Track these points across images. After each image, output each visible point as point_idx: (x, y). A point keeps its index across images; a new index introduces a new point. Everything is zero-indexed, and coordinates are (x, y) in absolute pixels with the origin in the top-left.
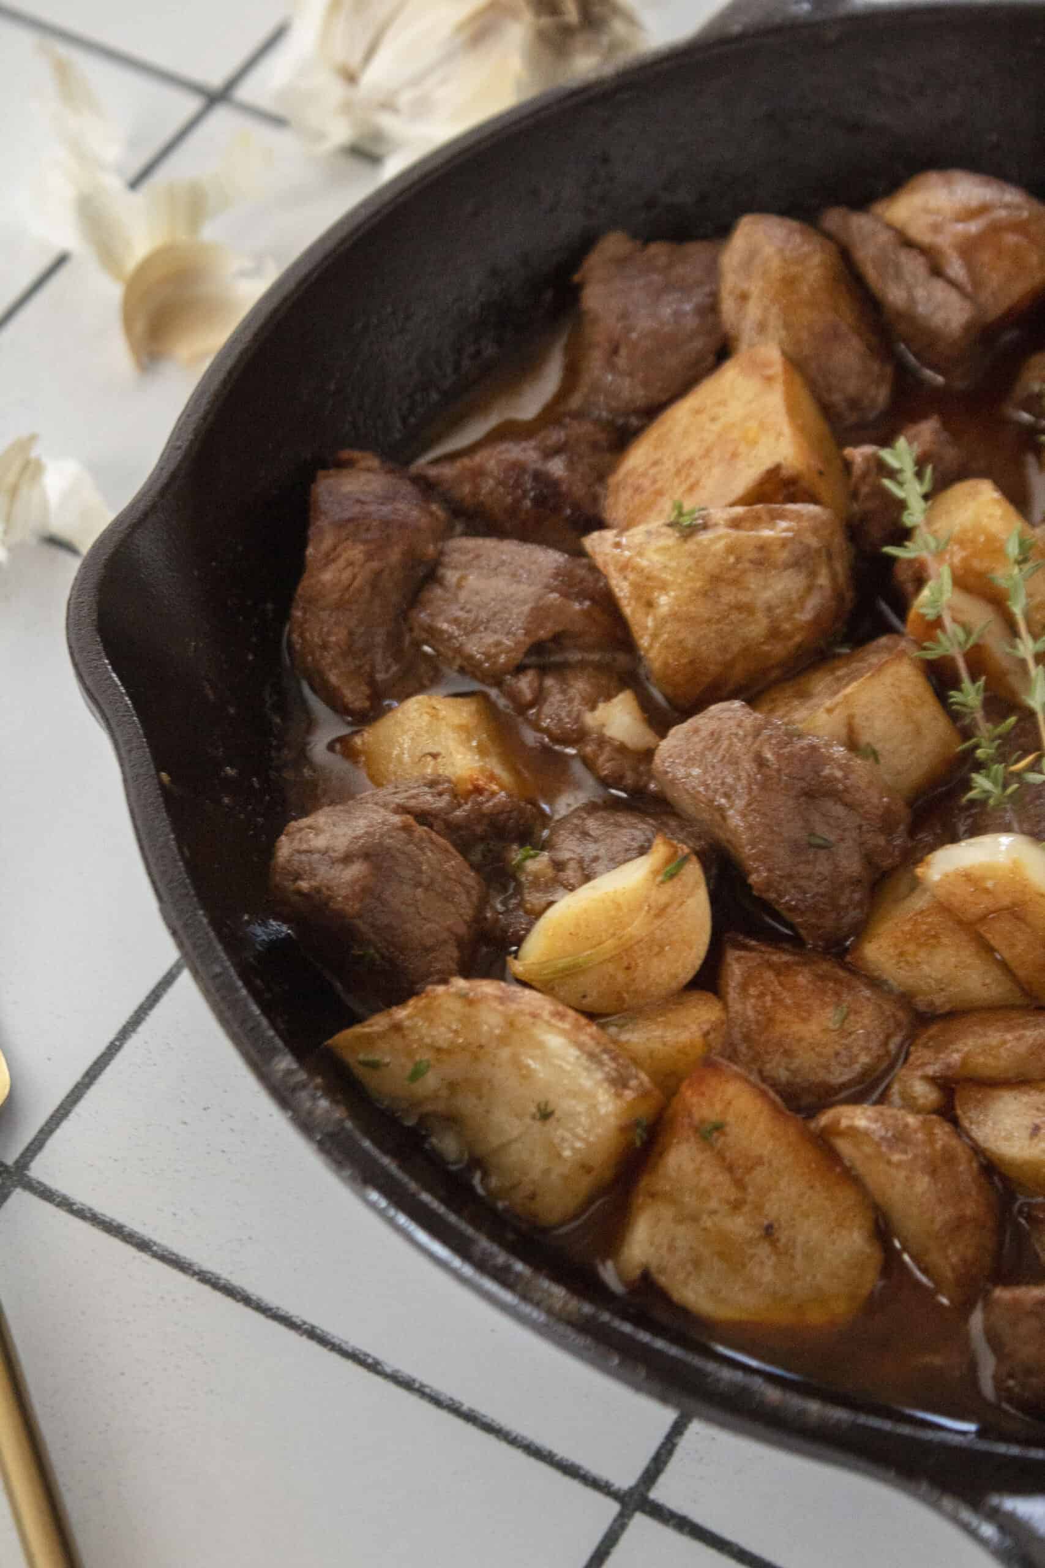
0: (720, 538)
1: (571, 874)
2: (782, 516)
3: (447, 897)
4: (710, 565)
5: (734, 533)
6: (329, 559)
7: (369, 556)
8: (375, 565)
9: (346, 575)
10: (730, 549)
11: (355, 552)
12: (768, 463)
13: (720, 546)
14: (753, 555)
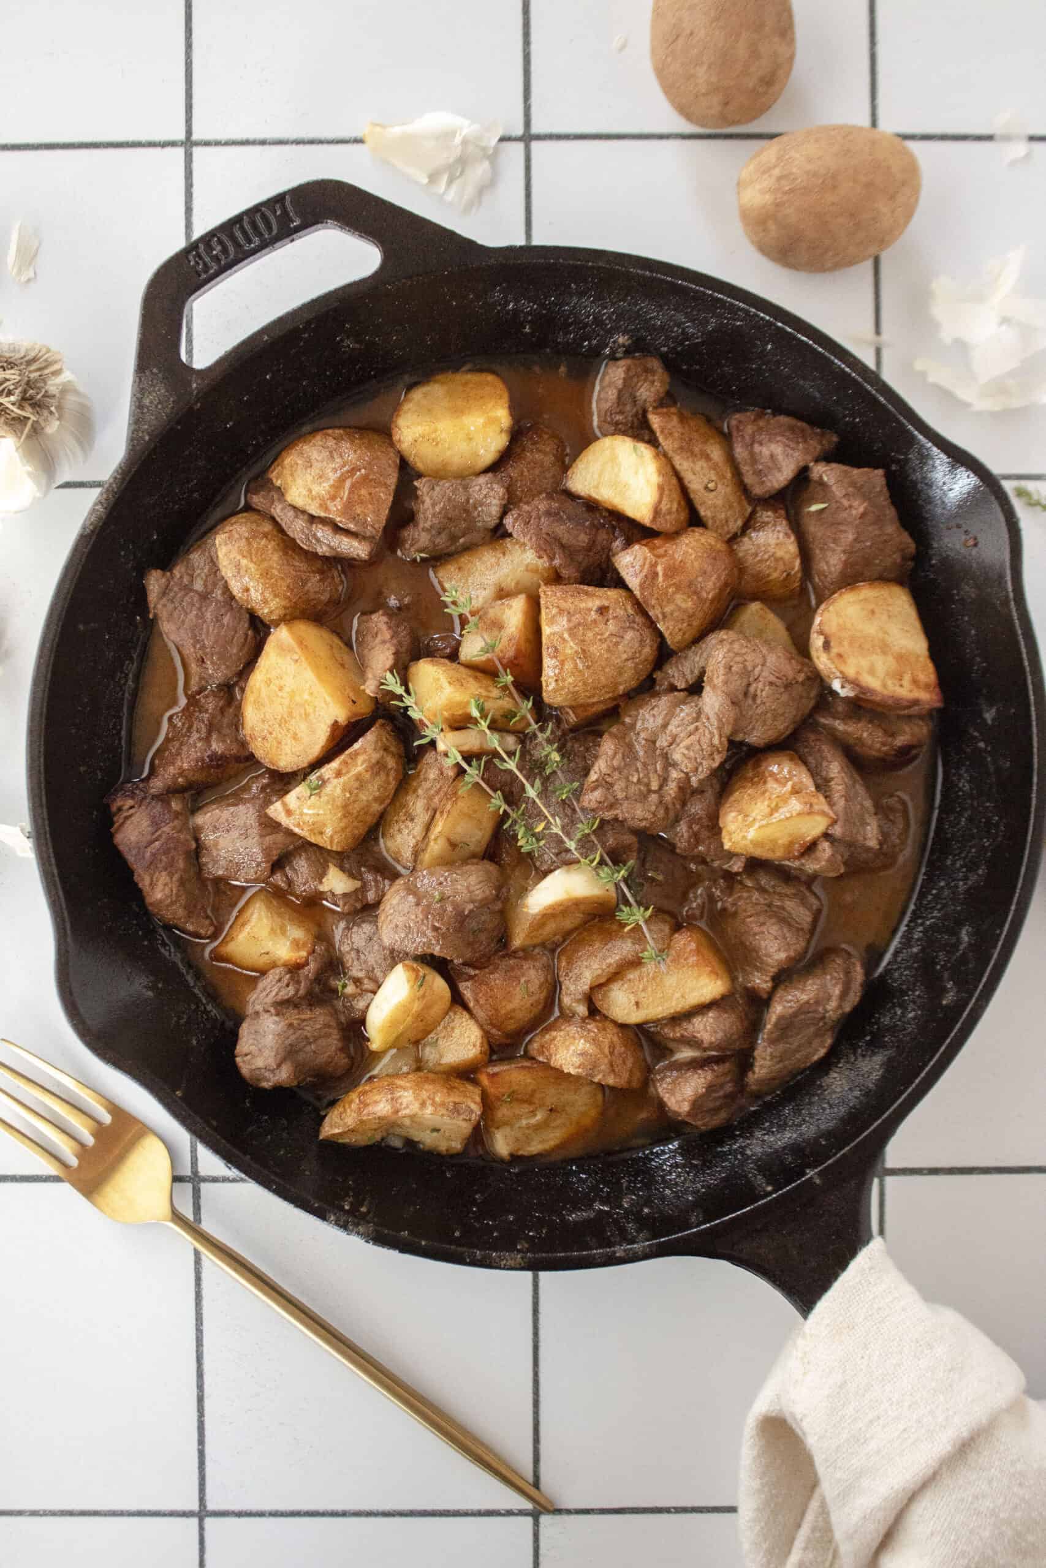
0: (335, 787)
1: (368, 985)
2: (356, 754)
3: (328, 1036)
4: (339, 802)
5: (342, 780)
6: (152, 885)
7: (171, 875)
8: (176, 877)
9: (167, 891)
10: (344, 790)
11: (163, 878)
12: (330, 722)
13: (338, 791)
14: (357, 784)
